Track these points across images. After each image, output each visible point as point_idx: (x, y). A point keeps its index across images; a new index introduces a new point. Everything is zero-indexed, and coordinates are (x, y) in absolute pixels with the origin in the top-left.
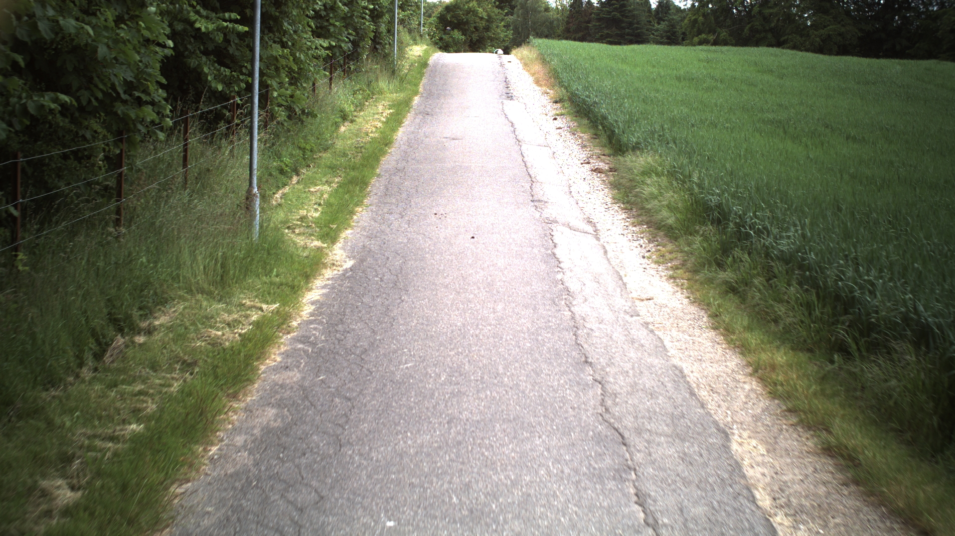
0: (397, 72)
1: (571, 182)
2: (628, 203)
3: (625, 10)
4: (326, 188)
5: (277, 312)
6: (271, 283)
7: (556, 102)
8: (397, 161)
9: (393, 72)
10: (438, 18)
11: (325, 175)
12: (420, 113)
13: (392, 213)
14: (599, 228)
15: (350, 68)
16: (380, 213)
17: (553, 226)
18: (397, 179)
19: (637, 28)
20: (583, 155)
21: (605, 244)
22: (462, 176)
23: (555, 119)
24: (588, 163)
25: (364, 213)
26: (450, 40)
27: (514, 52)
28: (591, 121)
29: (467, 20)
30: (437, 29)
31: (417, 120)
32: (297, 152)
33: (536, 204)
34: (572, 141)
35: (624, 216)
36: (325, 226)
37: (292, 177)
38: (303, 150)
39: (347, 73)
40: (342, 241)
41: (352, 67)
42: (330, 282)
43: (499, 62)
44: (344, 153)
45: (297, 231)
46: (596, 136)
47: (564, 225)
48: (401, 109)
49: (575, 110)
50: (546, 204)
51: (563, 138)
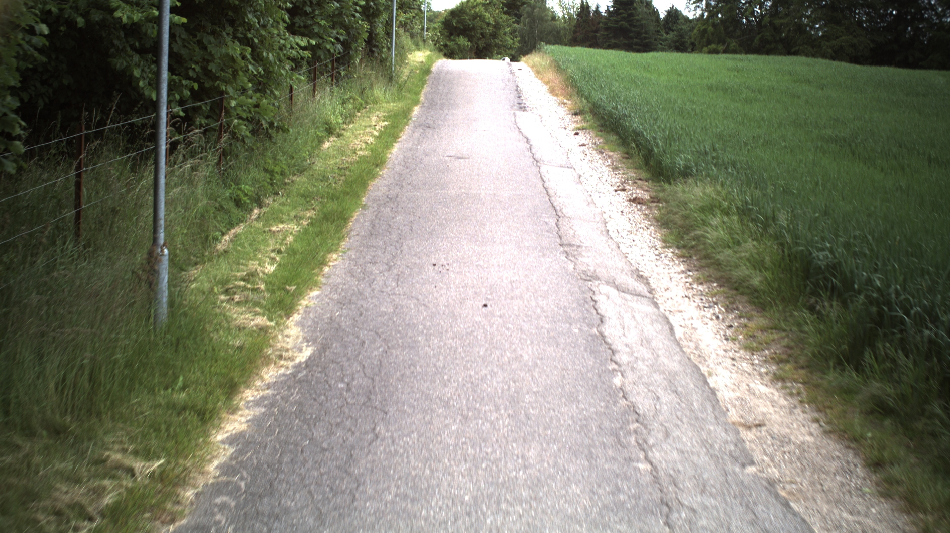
0: (394, 79)
1: (606, 217)
2: (684, 247)
3: (633, 20)
4: (294, 227)
5: (161, 474)
7: (576, 114)
8: (389, 187)
9: (391, 79)
10: (443, 23)
11: (294, 208)
12: (420, 126)
13: (376, 263)
14: (654, 286)
15: (340, 74)
16: (361, 261)
17: (594, 285)
18: (386, 211)
19: (645, 38)
20: (616, 180)
21: (667, 313)
22: (469, 208)
23: (577, 134)
24: (624, 190)
25: (339, 262)
26: (456, 47)
27: (523, 59)
28: (621, 138)
29: (474, 25)
30: (441, 35)
31: (416, 135)
32: (262, 176)
33: (567, 249)
34: (601, 162)
35: (682, 267)
36: (280, 289)
37: (251, 210)
38: (272, 173)
39: (336, 79)
41: (342, 73)
43: (508, 69)
44: (324, 177)
45: (237, 298)
46: (628, 156)
47: (608, 283)
48: (397, 121)
49: (598, 123)
50: (579, 249)
51: (588, 157)
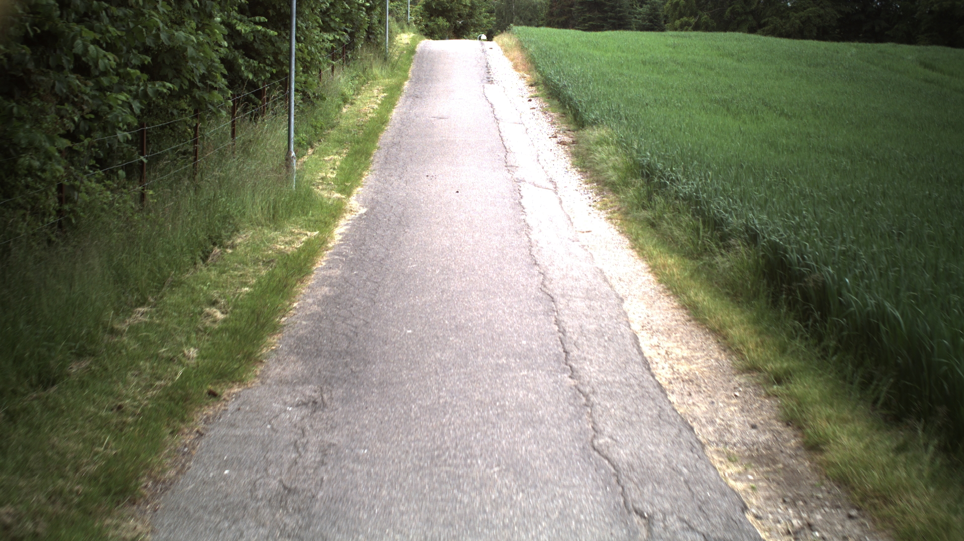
0: (388, 60)
1: (539, 153)
2: (584, 167)
4: (337, 157)
5: (317, 238)
6: (310, 220)
7: (532, 86)
8: (393, 137)
9: (385, 59)
10: (424, 6)
11: (335, 147)
12: (410, 96)
13: (392, 176)
14: (558, 185)
15: (348, 57)
16: (383, 175)
17: (521, 184)
18: (394, 150)
20: (552, 131)
21: (561, 197)
22: (448, 148)
23: (530, 100)
24: (556, 137)
25: (370, 176)
26: (436, 26)
27: (495, 38)
28: (561, 102)
29: (452, 7)
30: (423, 17)
31: (408, 103)
32: (310, 129)
33: (509, 168)
34: (544, 119)
35: (580, 177)
36: (341, 184)
37: (307, 149)
38: (315, 127)
39: (346, 61)
40: (355, 195)
41: (350, 56)
42: (351, 222)
43: (482, 48)
44: (348, 130)
45: (320, 187)
46: (564, 115)
47: (529, 183)
48: (393, 93)
49: (548, 92)
50: (516, 169)
51: (536, 117)
